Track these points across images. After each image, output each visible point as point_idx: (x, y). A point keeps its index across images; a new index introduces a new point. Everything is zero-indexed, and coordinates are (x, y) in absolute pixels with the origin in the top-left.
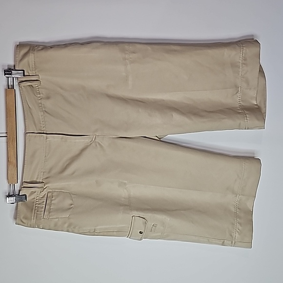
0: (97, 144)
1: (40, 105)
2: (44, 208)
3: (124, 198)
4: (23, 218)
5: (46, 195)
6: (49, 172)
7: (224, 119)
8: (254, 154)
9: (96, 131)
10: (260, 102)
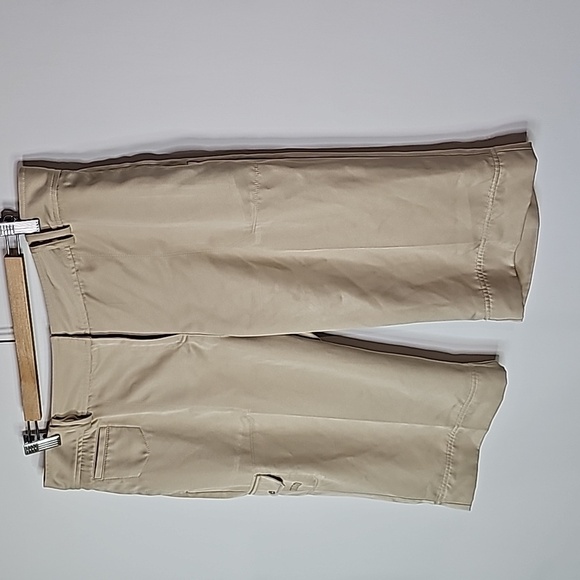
0: (191, 348)
1: (76, 283)
2: (94, 458)
3: (243, 434)
4: (58, 475)
5: (97, 434)
6: (100, 396)
7: (444, 305)
8: (497, 346)
9: (189, 326)
10: (521, 262)
